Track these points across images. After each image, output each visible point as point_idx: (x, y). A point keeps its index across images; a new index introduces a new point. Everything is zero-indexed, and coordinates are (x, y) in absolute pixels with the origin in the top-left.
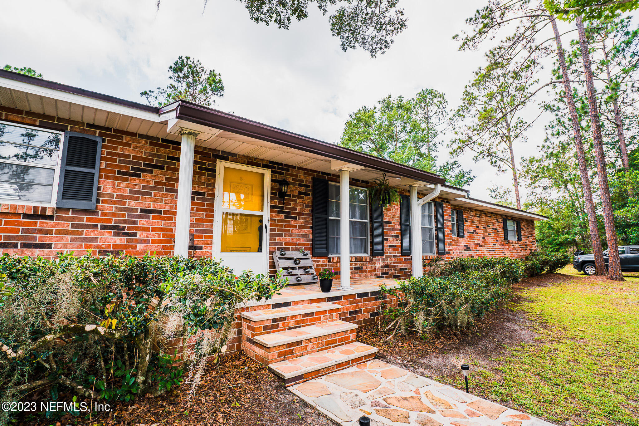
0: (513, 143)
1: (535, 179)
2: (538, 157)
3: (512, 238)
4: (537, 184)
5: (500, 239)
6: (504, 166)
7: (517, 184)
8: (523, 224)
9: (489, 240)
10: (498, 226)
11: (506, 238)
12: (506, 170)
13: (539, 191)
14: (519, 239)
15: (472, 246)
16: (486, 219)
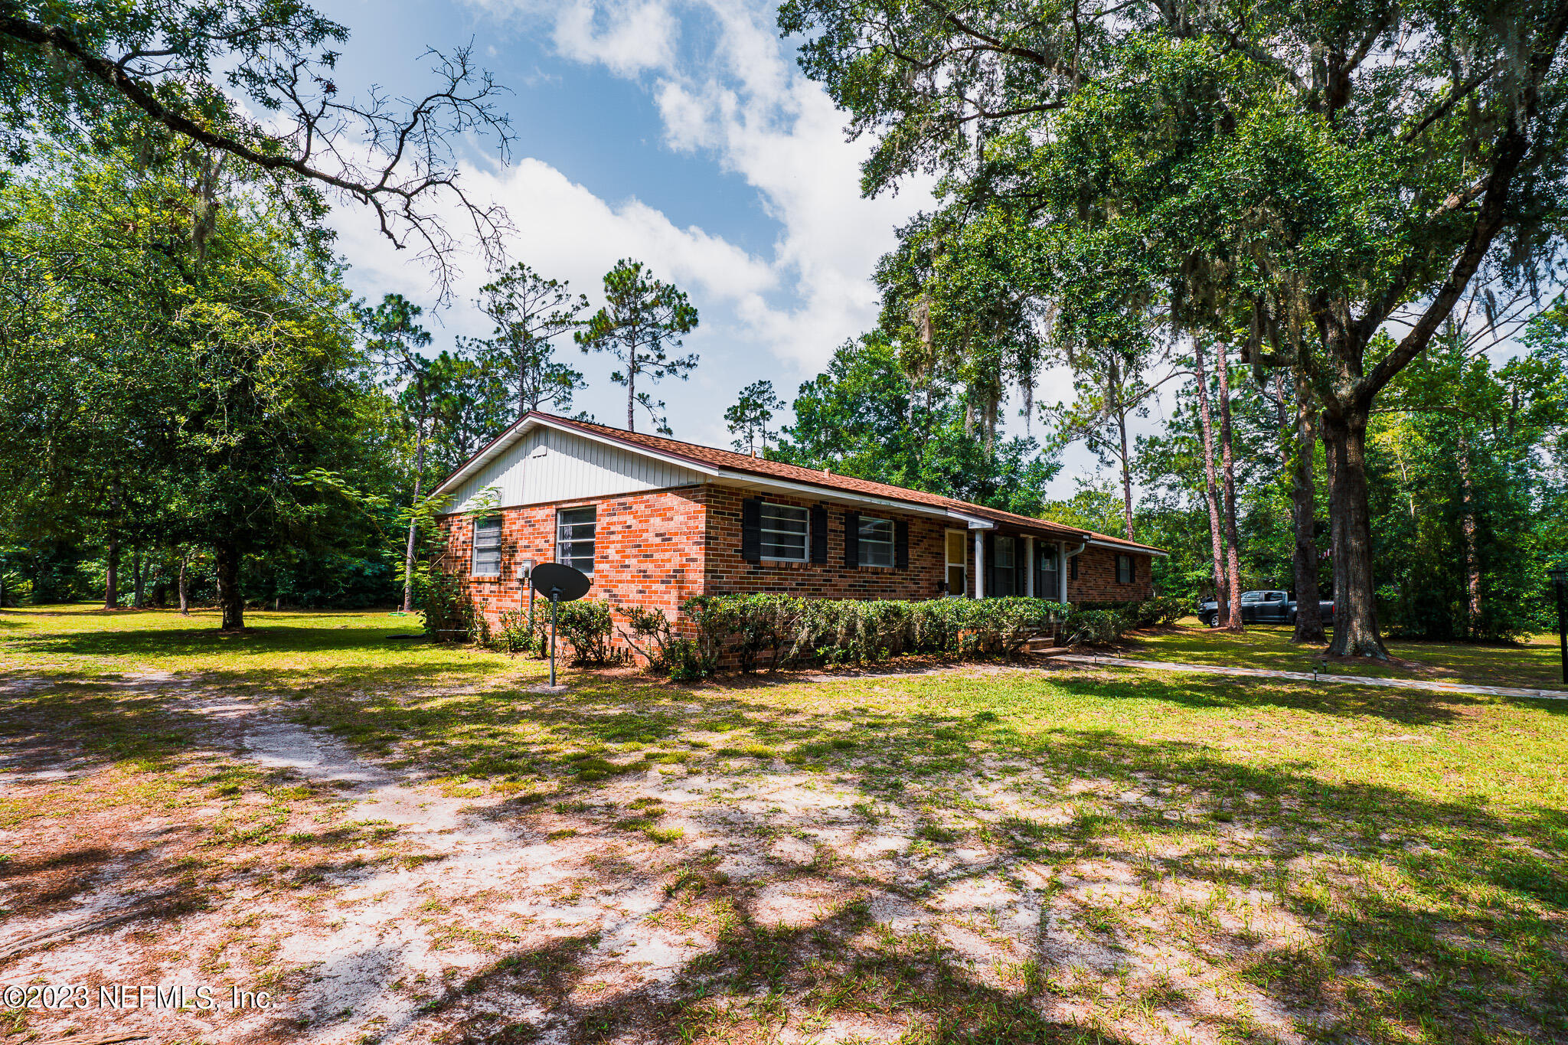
0: (1126, 418)
1: (1156, 472)
2: (1163, 438)
3: (1124, 580)
4: (1160, 480)
5: (1112, 580)
6: (1110, 456)
7: (1127, 481)
8: (1138, 561)
9: (1100, 582)
10: (1110, 565)
11: (1118, 581)
12: (1113, 462)
13: (1162, 492)
14: (1132, 580)
15: (1084, 589)
16: (1098, 557)
